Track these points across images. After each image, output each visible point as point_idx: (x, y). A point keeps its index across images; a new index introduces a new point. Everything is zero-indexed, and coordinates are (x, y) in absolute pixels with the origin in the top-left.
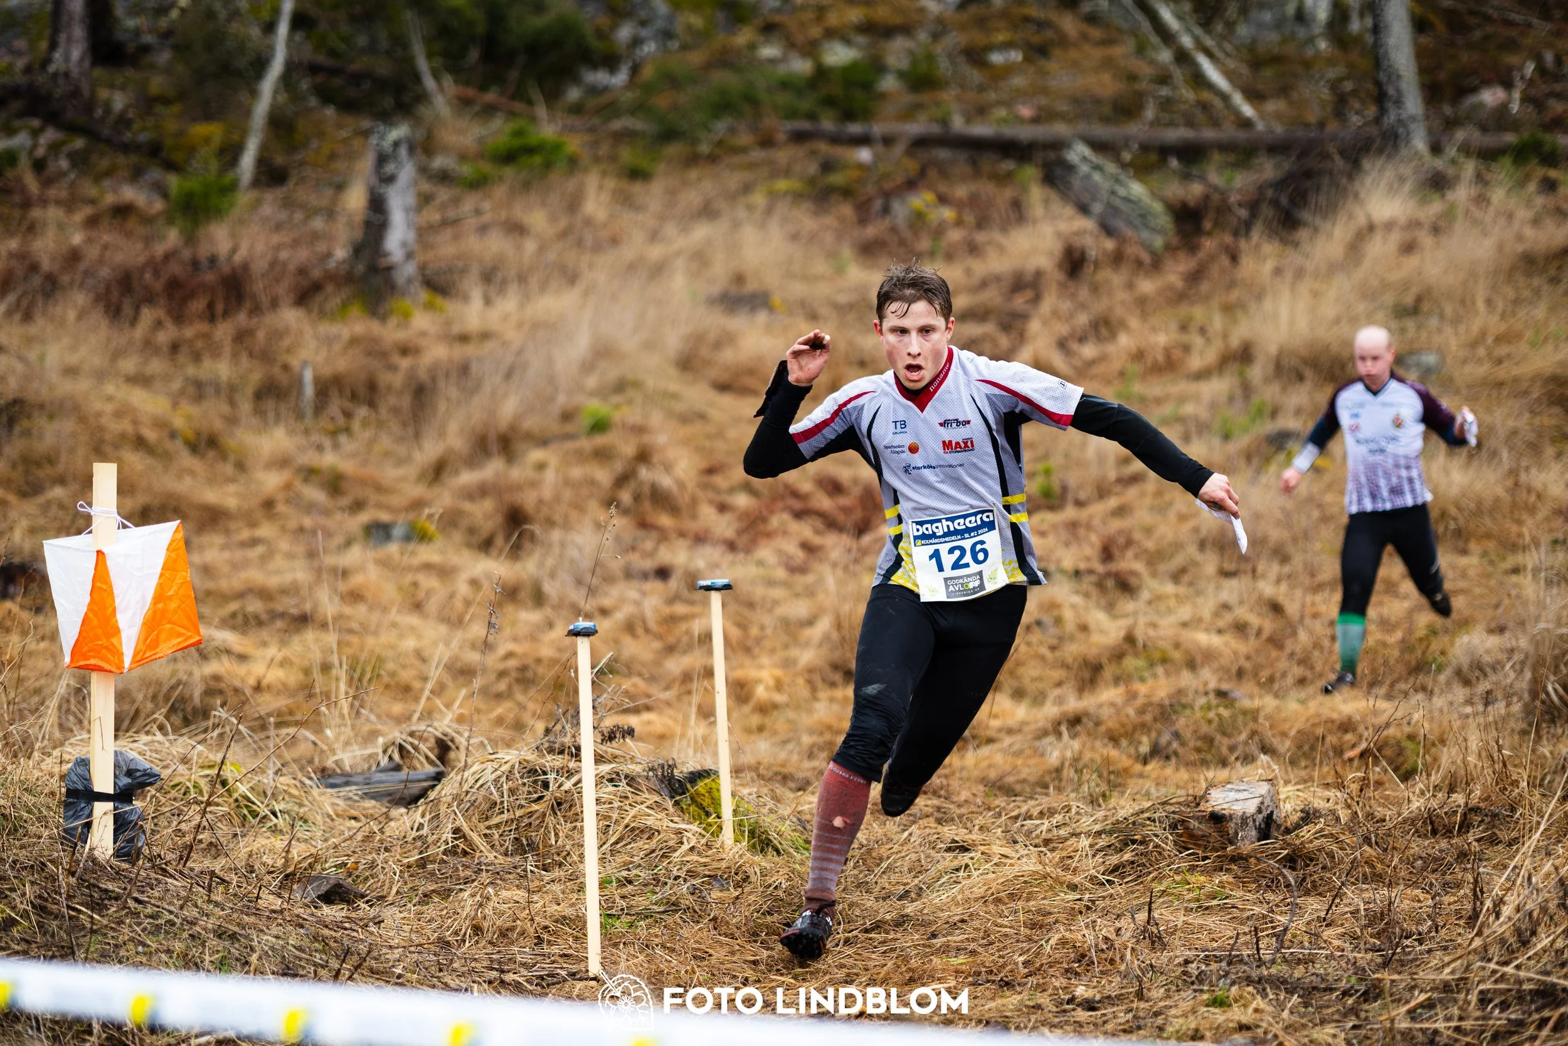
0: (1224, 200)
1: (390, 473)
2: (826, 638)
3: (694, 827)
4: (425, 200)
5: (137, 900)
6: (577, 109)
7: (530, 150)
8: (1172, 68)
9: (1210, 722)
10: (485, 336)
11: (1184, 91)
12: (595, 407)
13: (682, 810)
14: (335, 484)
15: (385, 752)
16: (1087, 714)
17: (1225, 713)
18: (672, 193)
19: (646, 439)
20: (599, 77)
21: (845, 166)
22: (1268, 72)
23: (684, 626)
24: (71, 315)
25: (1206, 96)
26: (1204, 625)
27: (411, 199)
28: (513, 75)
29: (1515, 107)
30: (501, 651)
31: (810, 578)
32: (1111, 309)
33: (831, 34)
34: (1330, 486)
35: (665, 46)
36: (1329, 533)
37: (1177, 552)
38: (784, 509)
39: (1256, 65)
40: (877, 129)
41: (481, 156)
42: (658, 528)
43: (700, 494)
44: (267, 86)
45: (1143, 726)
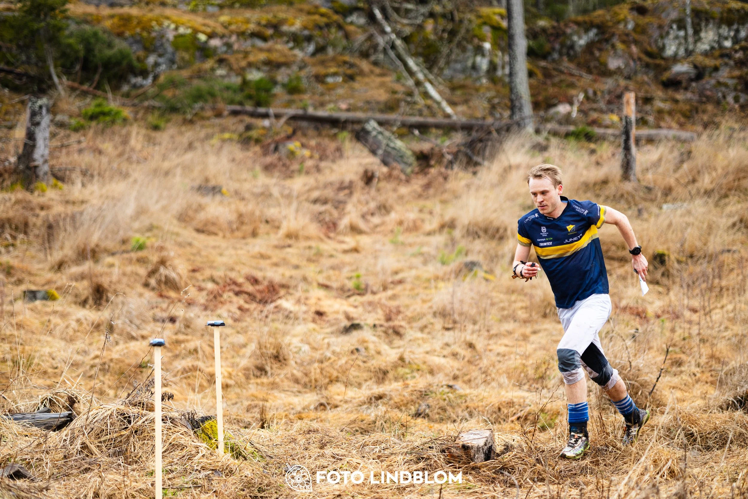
0: (440, 151)
1: (35, 267)
2: (253, 354)
4: (53, 135)
6: (127, 95)
7: (104, 114)
8: (413, 88)
9: (444, 400)
10: (82, 202)
11: (419, 100)
12: (138, 238)
14: (8, 271)
15: (42, 403)
16: (384, 395)
17: (452, 396)
18: (173, 137)
19: (164, 253)
20: (139, 80)
21: (256, 128)
22: (459, 92)
23: (183, 346)
25: (429, 102)
26: (436, 353)
27: (47, 135)
28: (97, 77)
29: (574, 114)
30: (92, 355)
31: (244, 324)
32: (387, 200)
33: (250, 65)
34: (494, 288)
35: (171, 67)
36: (494, 311)
37: (422, 318)
38: (230, 290)
39: (453, 89)
40: (271, 111)
41: (79, 115)
42: (168, 298)
43: (189, 282)
45: (412, 401)
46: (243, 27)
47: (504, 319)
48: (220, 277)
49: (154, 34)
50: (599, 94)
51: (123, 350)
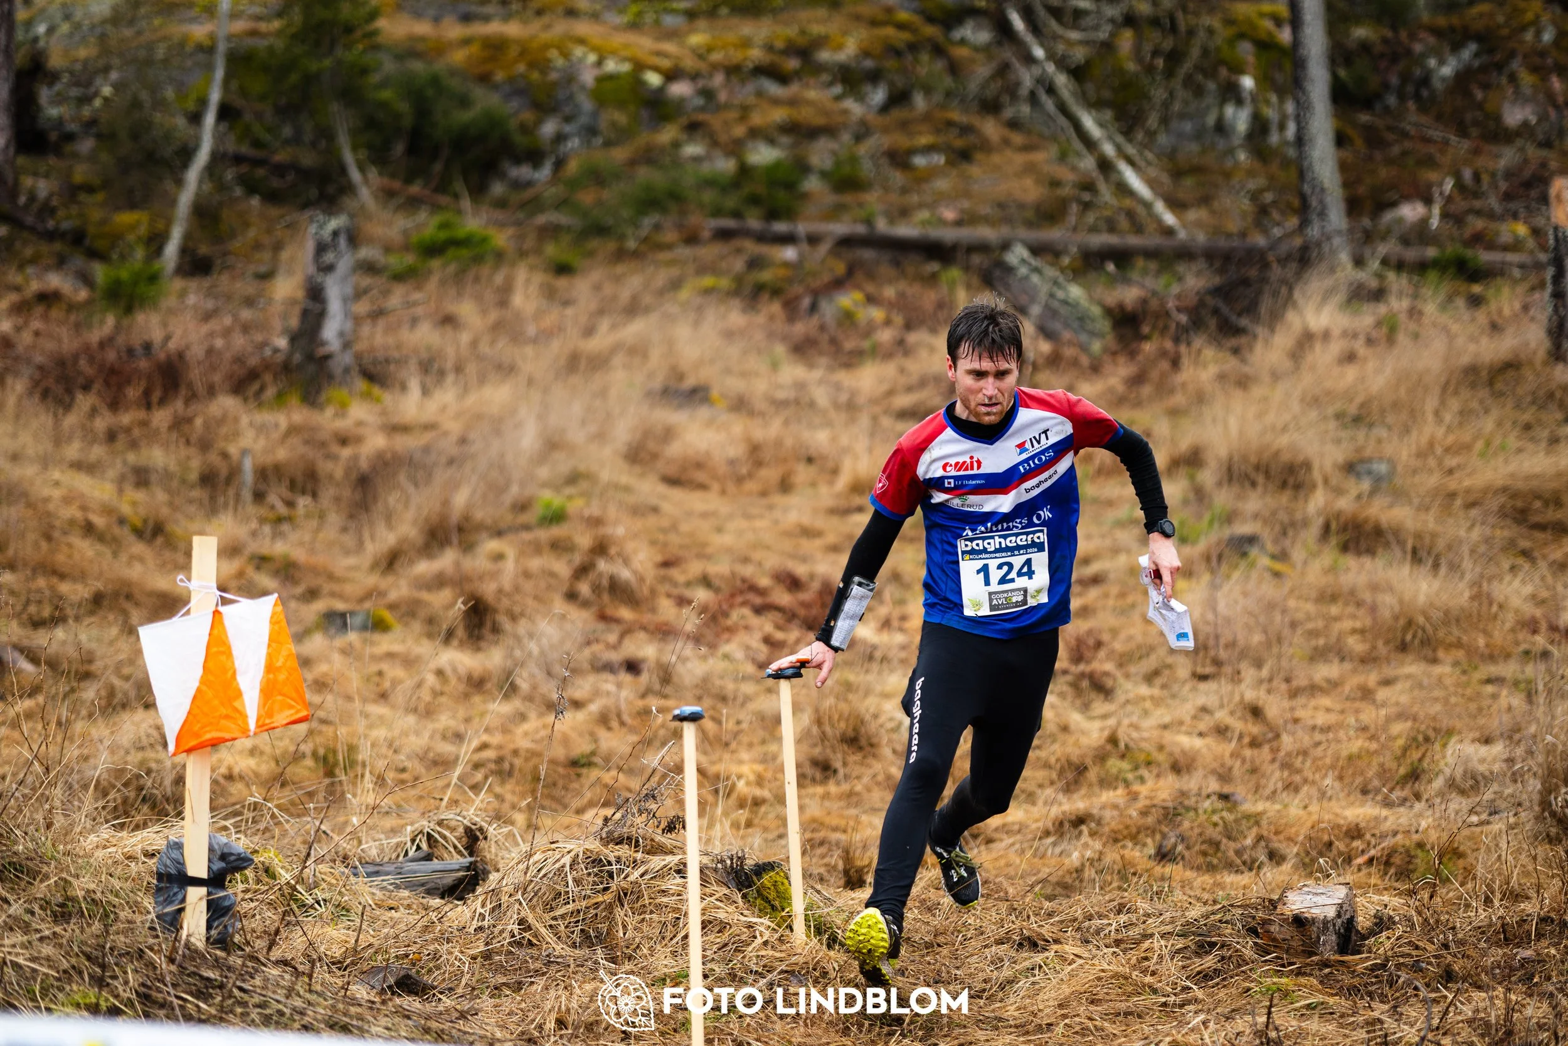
0: (1163, 304)
1: (342, 564)
2: (806, 735)
4: (361, 292)
6: (502, 204)
7: (457, 243)
8: (1095, 175)
9: (1215, 825)
10: (429, 427)
11: (1107, 198)
12: (549, 498)
14: (287, 571)
16: (1089, 815)
17: (1229, 817)
18: (599, 286)
19: (602, 531)
20: (524, 172)
21: (772, 264)
22: (1189, 181)
24: (12, 401)
25: (1129, 203)
26: (1184, 728)
27: (348, 291)
28: (438, 167)
29: (1435, 222)
33: (755, 133)
34: (1292, 591)
35: (589, 142)
36: (1298, 638)
37: (1148, 655)
38: (744, 604)
39: (1177, 174)
40: (801, 228)
41: (406, 248)
42: (617, 621)
43: (658, 587)
44: (193, 175)
45: (1147, 828)
46: (737, 56)
47: (1318, 655)
48: (722, 577)
49: (553, 76)
50: (1485, 179)
51: (537, 731)
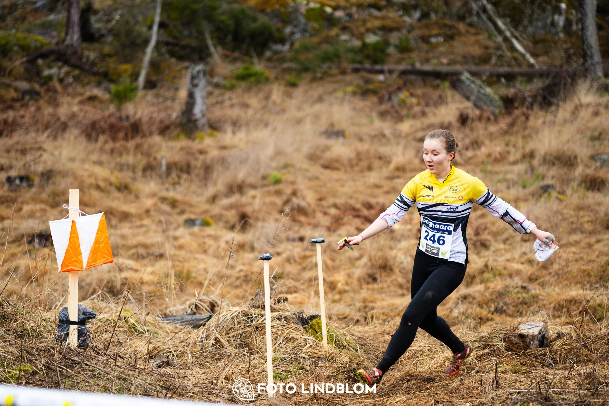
0: (523, 95)
1: (195, 200)
2: (365, 265)
3: (312, 338)
4: (210, 94)
5: (86, 364)
6: (269, 60)
7: (250, 75)
8: (502, 44)
10: (233, 147)
11: (507, 53)
12: (275, 174)
13: (307, 331)
14: (174, 204)
15: (189, 307)
16: (470, 295)
17: (525, 295)
18: (306, 92)
19: (295, 187)
20: (278, 47)
21: (374, 81)
22: (540, 46)
23: (309, 260)
24: (72, 138)
25: (516, 55)
26: (515, 261)
27: (204, 94)
28: (245, 46)
30: (238, 269)
32: (478, 137)
33: (368, 30)
34: (566, 207)
35: (304, 35)
36: (565, 225)
38: (350, 214)
39: (536, 42)
40: (386, 67)
41: (232, 77)
42: (299, 222)
43: (316, 208)
44: (150, 50)
45: (492, 300)
46: (361, 1)
47: (573, 231)
48: (342, 204)
49: (290, 9)
